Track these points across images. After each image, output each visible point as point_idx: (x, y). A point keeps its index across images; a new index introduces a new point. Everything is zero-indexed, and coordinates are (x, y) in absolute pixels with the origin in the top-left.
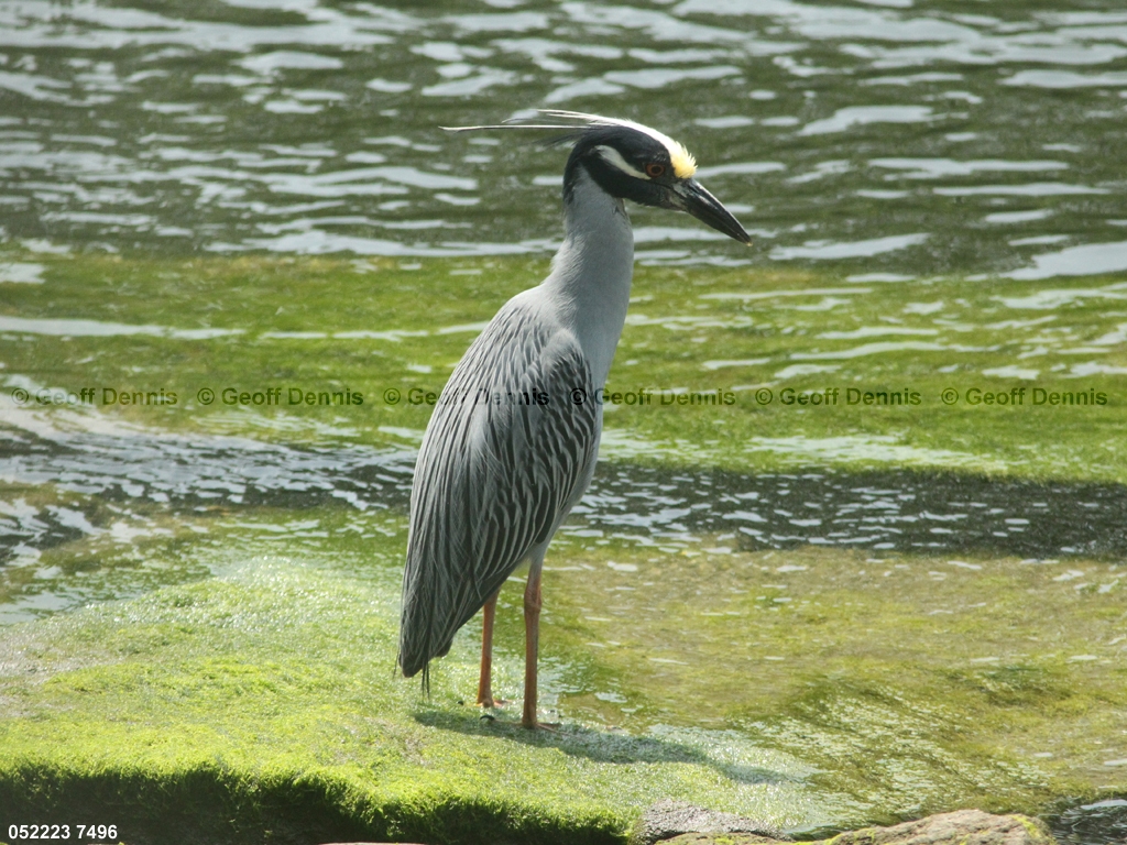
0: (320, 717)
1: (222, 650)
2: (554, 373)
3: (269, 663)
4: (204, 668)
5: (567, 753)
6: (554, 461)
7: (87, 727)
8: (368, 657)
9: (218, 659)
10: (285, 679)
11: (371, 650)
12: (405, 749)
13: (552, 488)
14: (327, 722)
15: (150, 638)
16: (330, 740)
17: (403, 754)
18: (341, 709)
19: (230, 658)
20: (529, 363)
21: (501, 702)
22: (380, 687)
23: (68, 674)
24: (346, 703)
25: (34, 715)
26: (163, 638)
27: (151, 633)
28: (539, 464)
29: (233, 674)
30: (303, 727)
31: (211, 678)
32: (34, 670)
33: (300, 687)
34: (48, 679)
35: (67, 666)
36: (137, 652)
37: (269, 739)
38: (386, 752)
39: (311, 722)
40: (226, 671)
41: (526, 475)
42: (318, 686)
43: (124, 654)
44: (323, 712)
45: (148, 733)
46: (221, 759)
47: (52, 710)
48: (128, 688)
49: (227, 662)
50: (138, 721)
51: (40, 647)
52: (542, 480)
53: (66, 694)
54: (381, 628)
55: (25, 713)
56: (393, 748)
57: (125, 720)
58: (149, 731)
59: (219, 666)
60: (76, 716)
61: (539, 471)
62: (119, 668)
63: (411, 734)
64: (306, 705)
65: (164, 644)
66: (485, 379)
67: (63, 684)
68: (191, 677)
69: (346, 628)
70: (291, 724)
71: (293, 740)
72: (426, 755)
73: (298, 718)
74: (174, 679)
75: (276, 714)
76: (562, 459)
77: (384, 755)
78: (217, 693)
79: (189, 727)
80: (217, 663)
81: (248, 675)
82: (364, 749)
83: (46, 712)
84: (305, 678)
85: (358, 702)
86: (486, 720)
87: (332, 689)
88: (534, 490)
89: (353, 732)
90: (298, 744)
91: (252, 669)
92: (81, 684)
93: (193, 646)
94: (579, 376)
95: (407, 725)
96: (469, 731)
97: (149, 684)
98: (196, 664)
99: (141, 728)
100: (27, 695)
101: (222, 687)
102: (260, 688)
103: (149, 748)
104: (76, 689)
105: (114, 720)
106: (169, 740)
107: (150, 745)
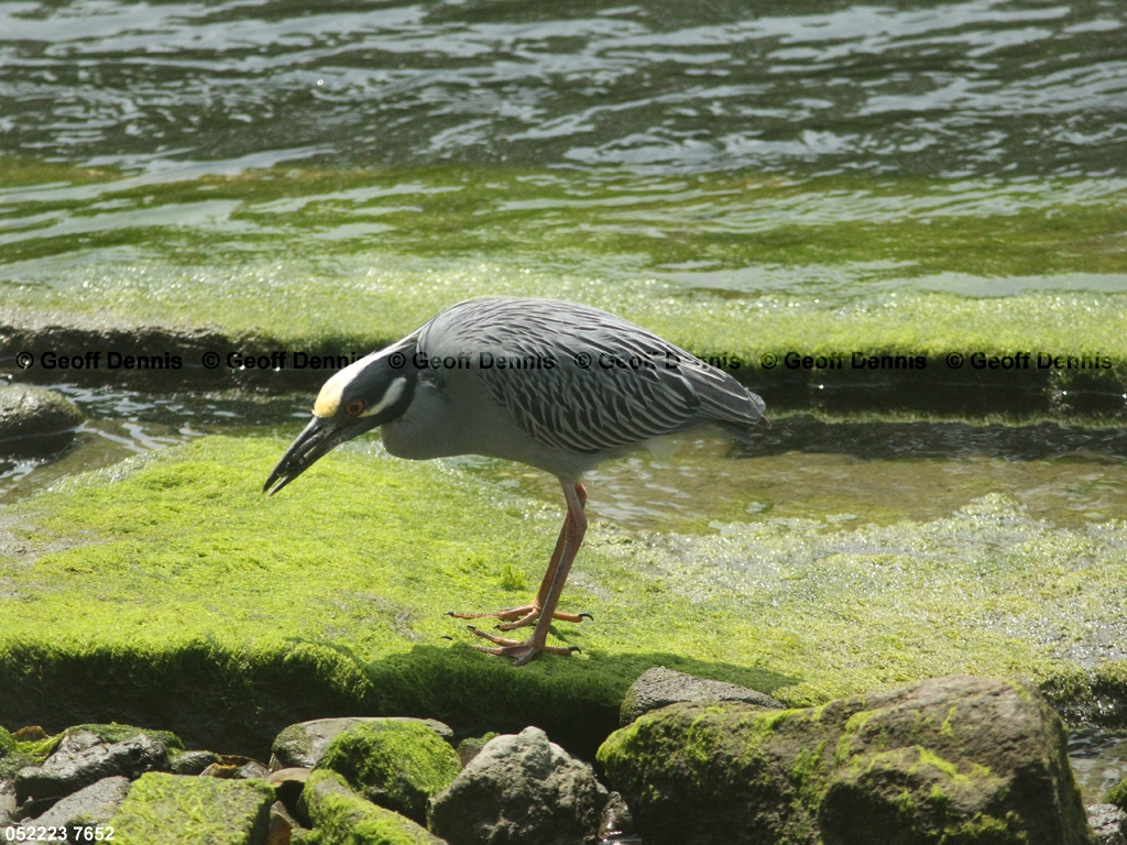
0: (309, 593)
1: (211, 528)
3: (258, 540)
4: (193, 546)
7: (77, 607)
9: (207, 537)
10: (275, 556)
12: (395, 624)
14: (318, 598)
15: (139, 517)
16: (320, 615)
17: (393, 628)
18: (330, 585)
19: (220, 536)
22: (369, 563)
24: (335, 578)
25: (25, 596)
26: (151, 517)
27: (140, 513)
29: (223, 552)
30: (293, 604)
31: (201, 556)
32: (23, 552)
33: (290, 564)
34: (37, 560)
35: (56, 546)
36: (126, 532)
37: (259, 616)
38: (376, 626)
39: (301, 598)
40: (216, 549)
42: (308, 562)
43: (114, 534)
44: (313, 588)
45: (138, 612)
46: (212, 636)
47: (42, 590)
48: (118, 568)
49: (216, 540)
50: (128, 600)
51: (30, 528)
53: (56, 574)
54: (369, 504)
55: (15, 594)
56: (383, 623)
57: (116, 599)
58: (139, 610)
59: (208, 544)
60: (66, 596)
62: (109, 548)
63: (400, 608)
64: (296, 582)
65: (153, 523)
67: (53, 564)
68: (180, 556)
69: (334, 504)
70: (281, 600)
71: (284, 617)
72: (416, 630)
73: (288, 594)
74: (164, 558)
75: (267, 590)
77: (375, 630)
78: (207, 570)
79: (179, 605)
80: (207, 541)
81: (237, 552)
82: (355, 624)
83: (36, 593)
84: (294, 554)
85: (347, 578)
87: (321, 566)
89: (343, 607)
90: (288, 621)
91: (241, 546)
92: (71, 564)
93: (182, 525)
97: (139, 563)
98: (186, 542)
99: (131, 607)
100: (18, 576)
101: (212, 565)
102: (250, 565)
103: (139, 627)
104: (67, 570)
105: (104, 600)
106: (160, 618)
107: (141, 623)
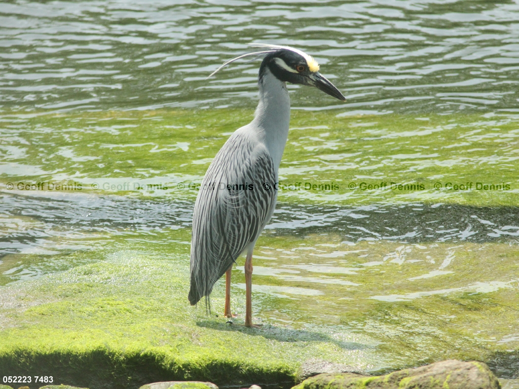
0: (152, 324)
1: (106, 294)
2: (257, 164)
3: (128, 300)
4: (98, 303)
5: (266, 338)
6: (258, 204)
7: (45, 331)
8: (174, 296)
10: (136, 307)
11: (175, 293)
12: (191, 338)
13: (257, 216)
14: (156, 326)
15: (74, 289)
16: (157, 334)
17: (190, 340)
18: (161, 320)
19: (110, 298)
20: (245, 159)
21: (235, 315)
22: (179, 310)
23: (36, 307)
24: (164, 317)
25: (21, 326)
26: (79, 290)
27: (74, 288)
28: (251, 205)
29: (112, 305)
30: (144, 329)
31: (102, 307)
32: (20, 306)
33: (143, 311)
34: (27, 310)
35: (35, 303)
36: (67, 296)
37: (129, 335)
38: (183, 339)
39: (148, 326)
40: (109, 304)
41: (245, 211)
42: (151, 310)
43: (61, 297)
44: (153, 322)
45: (73, 334)
46: (107, 344)
47: (29, 324)
48: (64, 313)
49: (109, 300)
50: (68, 328)
51: (23, 295)
52: (252, 212)
53: (35, 316)
54: (179, 282)
55: (16, 326)
56: (186, 338)
57: (63, 327)
58: (74, 332)
59: (105, 302)
60: (40, 326)
61: (251, 209)
62: (59, 304)
63: (194, 331)
64: (146, 319)
65: (79, 292)
67: (34, 312)
68: (92, 307)
69: (163, 283)
70: (139, 328)
71: (141, 335)
72: (201, 341)
73: (142, 325)
74: (85, 308)
75: (132, 323)
76: (261, 203)
77: (182, 341)
78: (104, 314)
79: (92, 330)
80: (104, 300)
81: (118, 306)
82: (173, 338)
83: (26, 325)
84: (145, 306)
85: (169, 317)
86: (229, 323)
87: (157, 311)
89: (167, 331)
90: (142, 337)
91: (120, 303)
92: (42, 312)
93: (93, 293)
94: (268, 165)
95: (192, 327)
96: (221, 329)
97: (73, 311)
98: (95, 301)
99: (70, 331)
100: (17, 317)
101: (107, 311)
102: (124, 311)
104: (40, 314)
105: (57, 328)
106: (83, 336)
107: (74, 339)
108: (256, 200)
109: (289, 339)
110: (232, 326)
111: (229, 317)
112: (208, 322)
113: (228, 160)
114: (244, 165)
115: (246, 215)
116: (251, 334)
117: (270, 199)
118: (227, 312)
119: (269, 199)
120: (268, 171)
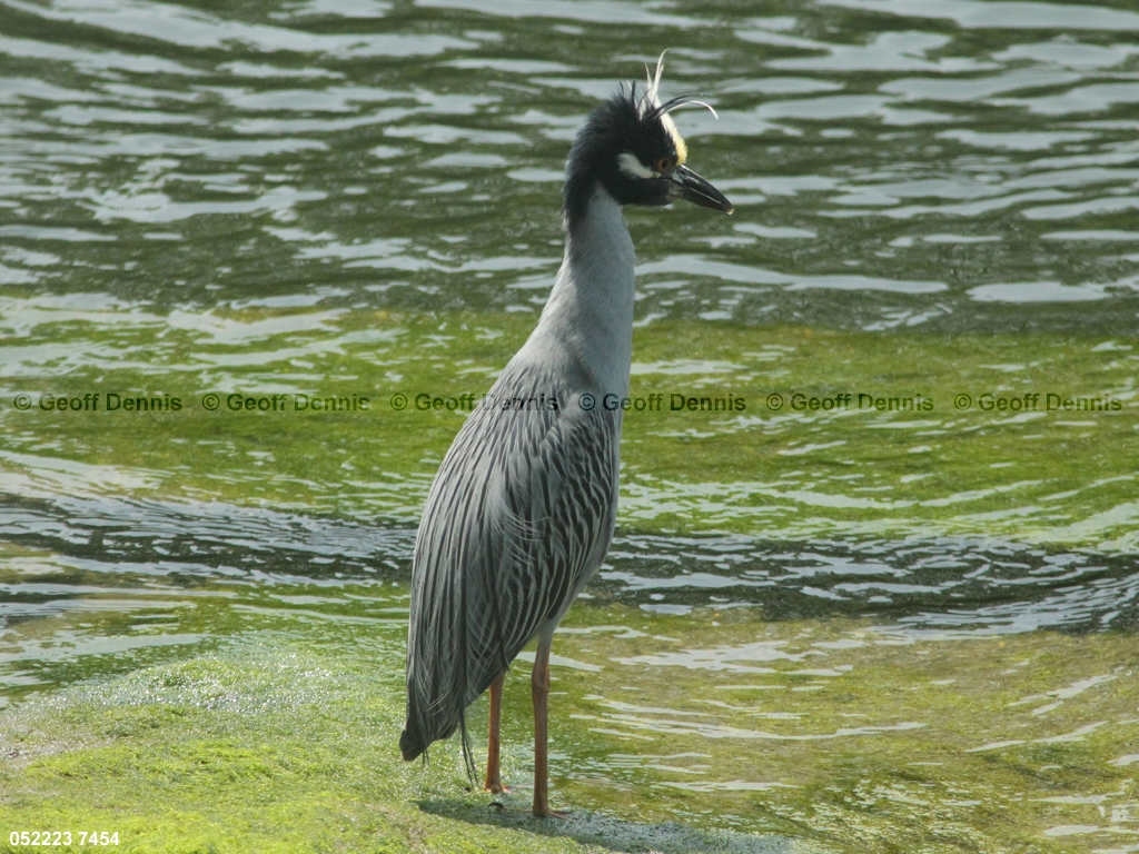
0: (317, 804)
1: (214, 733)
2: (573, 439)
3: (265, 747)
4: (196, 752)
5: (581, 842)
6: (571, 532)
7: (72, 814)
9: (211, 743)
10: (281, 764)
11: (373, 733)
12: (408, 838)
13: (567, 560)
14: (326, 809)
15: (140, 720)
16: (328, 827)
17: (405, 843)
18: (340, 796)
19: (226, 741)
20: (548, 428)
21: (508, 788)
22: (382, 773)
23: (51, 758)
24: (345, 788)
25: (16, 801)
26: (152, 720)
27: (141, 715)
28: (556, 534)
29: (226, 758)
30: (300, 815)
31: (203, 763)
32: (16, 754)
33: (298, 773)
34: (30, 763)
35: (52, 748)
36: (126, 735)
37: (264, 827)
38: (388, 841)
39: (309, 809)
40: (219, 755)
41: (542, 547)
42: (318, 772)
43: (111, 737)
44: (321, 799)
45: (136, 821)
46: (214, 848)
47: (36, 796)
48: (115, 773)
49: (220, 746)
50: (125, 808)
51: (22, 729)
52: (558, 552)
53: (50, 779)
54: (384, 710)
56: (395, 838)
57: (112, 806)
58: (137, 819)
59: (211, 750)
60: (59, 802)
61: (556, 542)
62: (107, 751)
63: (414, 822)
64: (304, 792)
65: (153, 727)
66: (498, 444)
67: (47, 768)
68: (182, 762)
69: (346, 709)
70: (287, 811)
71: (290, 829)
72: (431, 845)
73: (295, 806)
74: (165, 763)
75: (272, 800)
76: (579, 530)
77: (386, 844)
78: (210, 778)
79: (180, 814)
80: (210, 747)
81: (242, 760)
82: (365, 837)
83: (29, 798)
84: (303, 763)
85: (357, 788)
86: (494, 808)
87: (331, 775)
88: (550, 562)
89: (353, 819)
90: (294, 833)
91: (246, 753)
92: (66, 769)
93: (185, 729)
94: (598, 443)
95: (410, 813)
96: (475, 820)
97: (138, 768)
98: (188, 748)
99: (129, 816)
100: (9, 780)
101: (216, 772)
102: (256, 774)
103: (136, 837)
104: (60, 774)
105: (100, 807)
106: (159, 827)
107: (138, 833)
108: (567, 522)
109: (632, 847)
110: (501, 815)
111: (495, 792)
112: (447, 802)
113: (506, 428)
114: (546, 441)
115: (544, 557)
116: (546, 834)
117: (599, 521)
118: (493, 780)
119: (596, 521)
120: (597, 458)
